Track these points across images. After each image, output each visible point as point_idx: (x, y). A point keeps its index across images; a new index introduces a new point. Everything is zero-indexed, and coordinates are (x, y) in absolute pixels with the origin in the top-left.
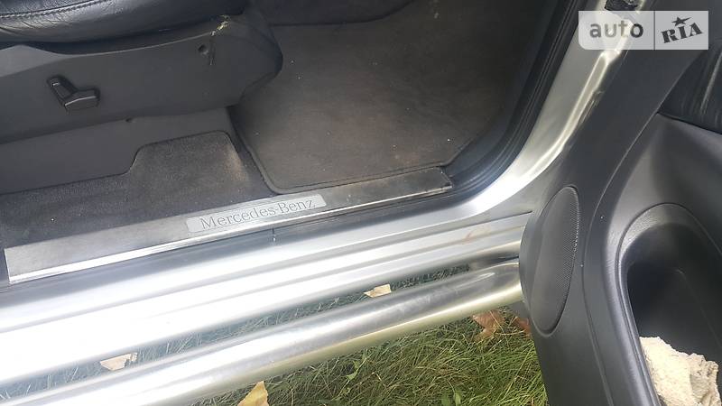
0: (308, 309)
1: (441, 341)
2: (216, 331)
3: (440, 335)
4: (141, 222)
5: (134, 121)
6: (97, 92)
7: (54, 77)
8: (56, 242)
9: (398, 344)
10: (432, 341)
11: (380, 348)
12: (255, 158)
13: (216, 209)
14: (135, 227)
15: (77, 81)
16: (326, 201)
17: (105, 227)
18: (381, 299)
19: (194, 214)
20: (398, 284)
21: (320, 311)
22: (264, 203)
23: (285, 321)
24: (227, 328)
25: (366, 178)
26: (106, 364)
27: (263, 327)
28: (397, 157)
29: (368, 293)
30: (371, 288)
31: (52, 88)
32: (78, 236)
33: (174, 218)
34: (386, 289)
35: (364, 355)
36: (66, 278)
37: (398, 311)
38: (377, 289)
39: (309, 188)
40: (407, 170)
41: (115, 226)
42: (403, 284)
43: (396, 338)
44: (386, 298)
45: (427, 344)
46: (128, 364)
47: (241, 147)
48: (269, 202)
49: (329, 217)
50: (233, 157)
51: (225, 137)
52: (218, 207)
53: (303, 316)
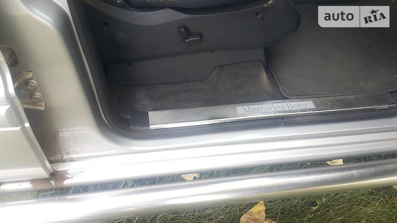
0: (292, 166)
1: (372, 197)
2: (240, 169)
3: (371, 193)
4: (213, 106)
5: (215, 52)
6: (201, 35)
7: (182, 27)
8: (173, 111)
9: (345, 194)
10: (366, 196)
11: (333, 195)
12: (275, 78)
13: (252, 103)
14: (210, 108)
15: (192, 29)
16: (316, 106)
17: (195, 107)
18: (337, 167)
19: (241, 104)
20: (348, 160)
21: (299, 168)
22: (279, 102)
23: (278, 170)
24: (246, 169)
25: (341, 94)
26: (184, 177)
27: (265, 172)
28: (361, 84)
29: (328, 163)
30: (331, 160)
31: (180, 32)
32: (183, 110)
33: (230, 105)
34: (340, 162)
35: (324, 197)
36: (167, 131)
37: (353, 175)
38: (334, 161)
39: (306, 97)
40: (368, 92)
41: (200, 106)
42: (350, 160)
43: (344, 191)
44: (341, 167)
45: (363, 198)
46: (195, 178)
47: (268, 71)
48: (282, 102)
49: (316, 114)
50: (264, 76)
51: (260, 64)
52: (253, 102)
53: (288, 169)
